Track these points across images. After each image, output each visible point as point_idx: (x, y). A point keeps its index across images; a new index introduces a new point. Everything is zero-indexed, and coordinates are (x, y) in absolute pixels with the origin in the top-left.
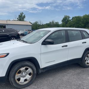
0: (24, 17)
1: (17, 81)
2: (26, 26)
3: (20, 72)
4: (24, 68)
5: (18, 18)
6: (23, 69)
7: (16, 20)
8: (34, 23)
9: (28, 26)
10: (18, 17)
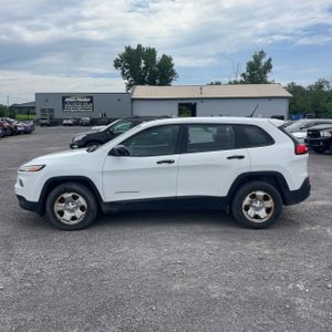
0: (268, 67)
1: (58, 216)
2: (267, 100)
3: (62, 201)
4: (70, 195)
5: (243, 75)
6: (67, 196)
7: (236, 83)
8: (310, 87)
9: (273, 100)
10: (244, 71)
